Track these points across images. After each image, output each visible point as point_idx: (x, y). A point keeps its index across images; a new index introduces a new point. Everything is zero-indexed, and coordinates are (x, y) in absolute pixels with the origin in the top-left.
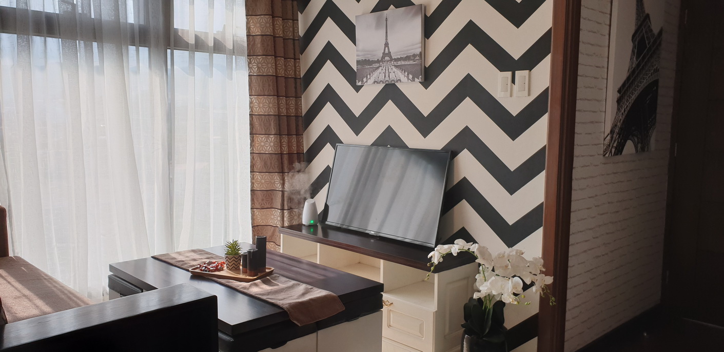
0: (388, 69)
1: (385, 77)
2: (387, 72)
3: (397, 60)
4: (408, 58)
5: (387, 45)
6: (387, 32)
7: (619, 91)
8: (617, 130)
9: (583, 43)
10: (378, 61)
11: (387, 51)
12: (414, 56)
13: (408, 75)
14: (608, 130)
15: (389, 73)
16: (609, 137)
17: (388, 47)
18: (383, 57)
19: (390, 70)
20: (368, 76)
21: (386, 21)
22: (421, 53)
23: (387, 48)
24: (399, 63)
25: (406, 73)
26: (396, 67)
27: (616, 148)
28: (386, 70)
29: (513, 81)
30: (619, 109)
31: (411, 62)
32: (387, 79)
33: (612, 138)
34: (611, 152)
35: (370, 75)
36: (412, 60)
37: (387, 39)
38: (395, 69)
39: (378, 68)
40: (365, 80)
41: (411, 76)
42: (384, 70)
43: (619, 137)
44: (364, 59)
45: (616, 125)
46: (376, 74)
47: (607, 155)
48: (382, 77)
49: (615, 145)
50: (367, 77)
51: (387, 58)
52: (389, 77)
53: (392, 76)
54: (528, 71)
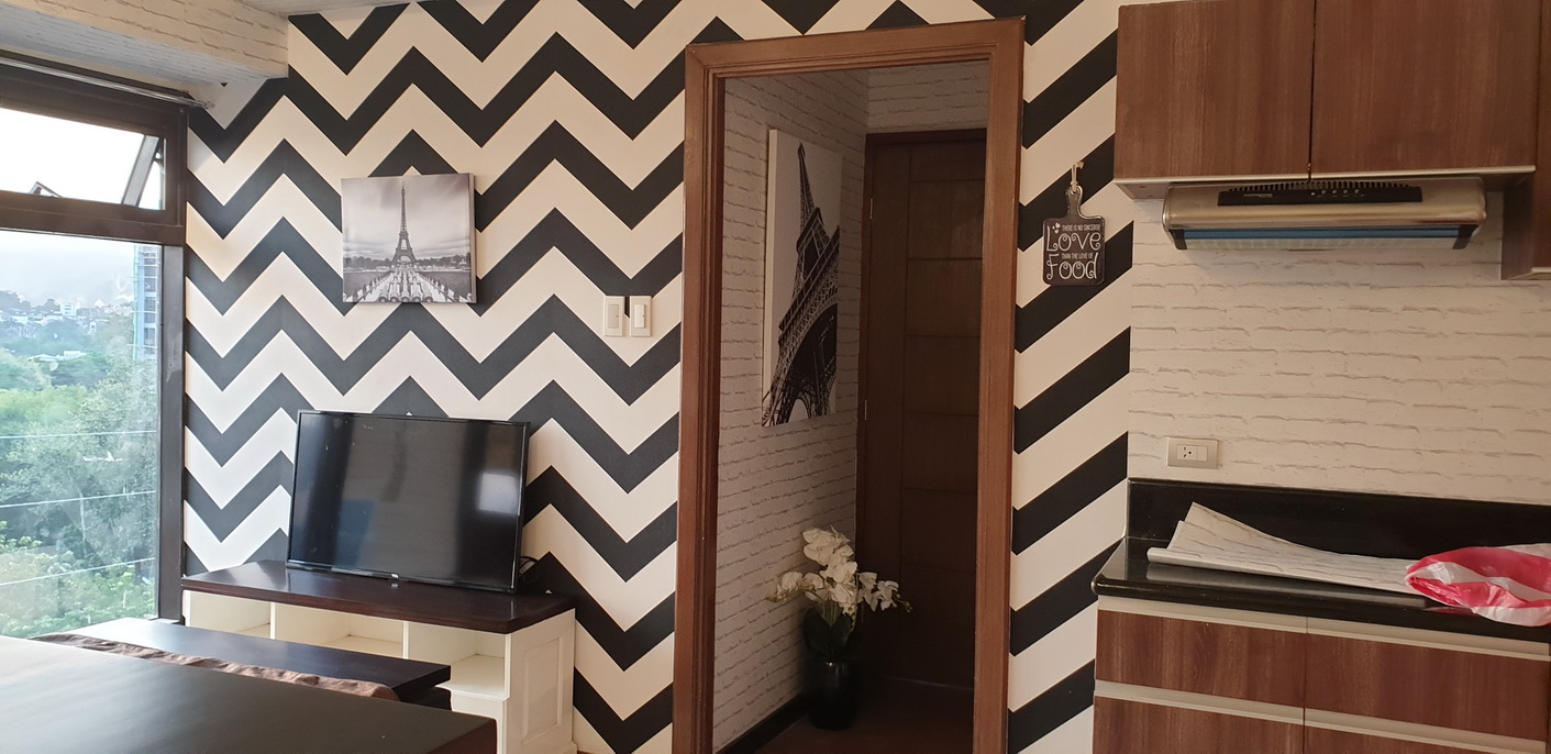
0: (408, 278)
1: (401, 291)
2: (405, 282)
3: (424, 263)
4: (445, 261)
5: (404, 235)
6: (403, 214)
7: (781, 327)
8: (780, 386)
9: (728, 256)
10: (387, 263)
11: (404, 245)
12: (458, 258)
13: (446, 289)
14: (767, 387)
15: (409, 284)
16: (769, 397)
17: (407, 240)
18: (397, 257)
19: (410, 279)
20: (368, 287)
21: (403, 194)
22: (469, 254)
23: (404, 241)
24: (429, 269)
25: (443, 287)
26: (423, 274)
27: (780, 412)
28: (402, 278)
29: (627, 312)
30: (781, 354)
31: (452, 269)
32: (406, 294)
33: (773, 397)
34: (773, 417)
35: (371, 285)
36: (453, 265)
37: (404, 225)
38: (420, 279)
39: (388, 274)
40: (360, 293)
41: (451, 293)
42: (399, 279)
43: (784, 395)
44: (358, 256)
45: (778, 378)
46: (382, 285)
47: (768, 424)
48: (394, 291)
49: (778, 408)
50: (365, 289)
51: (405, 259)
52: (409, 291)
53: (416, 292)
54: (649, 297)
